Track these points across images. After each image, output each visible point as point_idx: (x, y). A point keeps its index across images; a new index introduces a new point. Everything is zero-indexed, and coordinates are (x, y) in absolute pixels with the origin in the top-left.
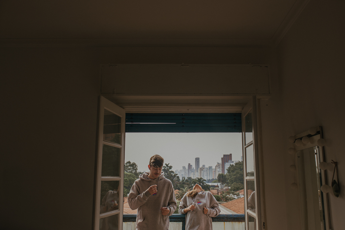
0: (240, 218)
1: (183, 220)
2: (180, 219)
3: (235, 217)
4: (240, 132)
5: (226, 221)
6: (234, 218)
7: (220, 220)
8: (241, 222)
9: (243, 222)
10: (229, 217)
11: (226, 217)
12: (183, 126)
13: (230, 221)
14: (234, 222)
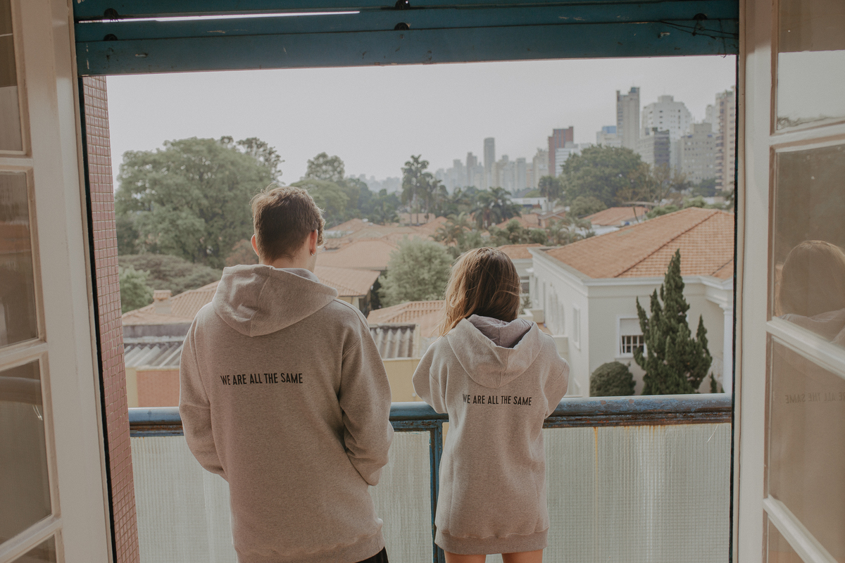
0: (661, 413)
1: (431, 426)
2: (420, 422)
3: (638, 408)
4: (725, 53)
5: (603, 425)
6: (636, 414)
7: (579, 422)
8: (662, 424)
9: (668, 424)
10: (614, 411)
11: (603, 409)
12: (402, 26)
13: (617, 424)
14: (636, 425)
